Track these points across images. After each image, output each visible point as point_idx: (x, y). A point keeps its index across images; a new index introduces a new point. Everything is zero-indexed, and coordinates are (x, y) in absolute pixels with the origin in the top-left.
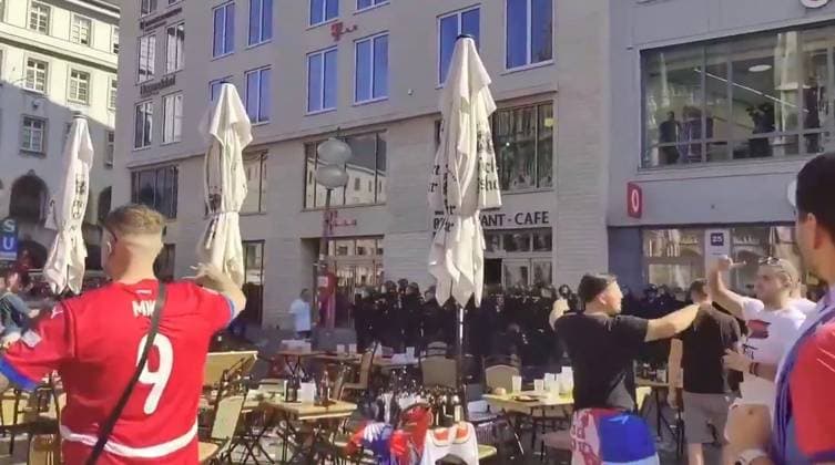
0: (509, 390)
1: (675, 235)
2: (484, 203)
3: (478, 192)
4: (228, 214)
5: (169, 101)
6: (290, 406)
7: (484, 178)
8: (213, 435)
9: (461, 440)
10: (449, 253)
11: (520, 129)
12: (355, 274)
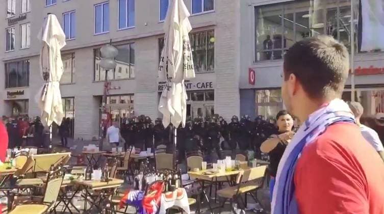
0: (201, 169)
1: (268, 93)
2: (187, 76)
3: (183, 71)
4: (53, 82)
5: (24, 27)
6: (88, 183)
7: (186, 63)
8: (45, 200)
9: (180, 198)
10: (169, 102)
11: (197, 44)
12: (120, 113)
